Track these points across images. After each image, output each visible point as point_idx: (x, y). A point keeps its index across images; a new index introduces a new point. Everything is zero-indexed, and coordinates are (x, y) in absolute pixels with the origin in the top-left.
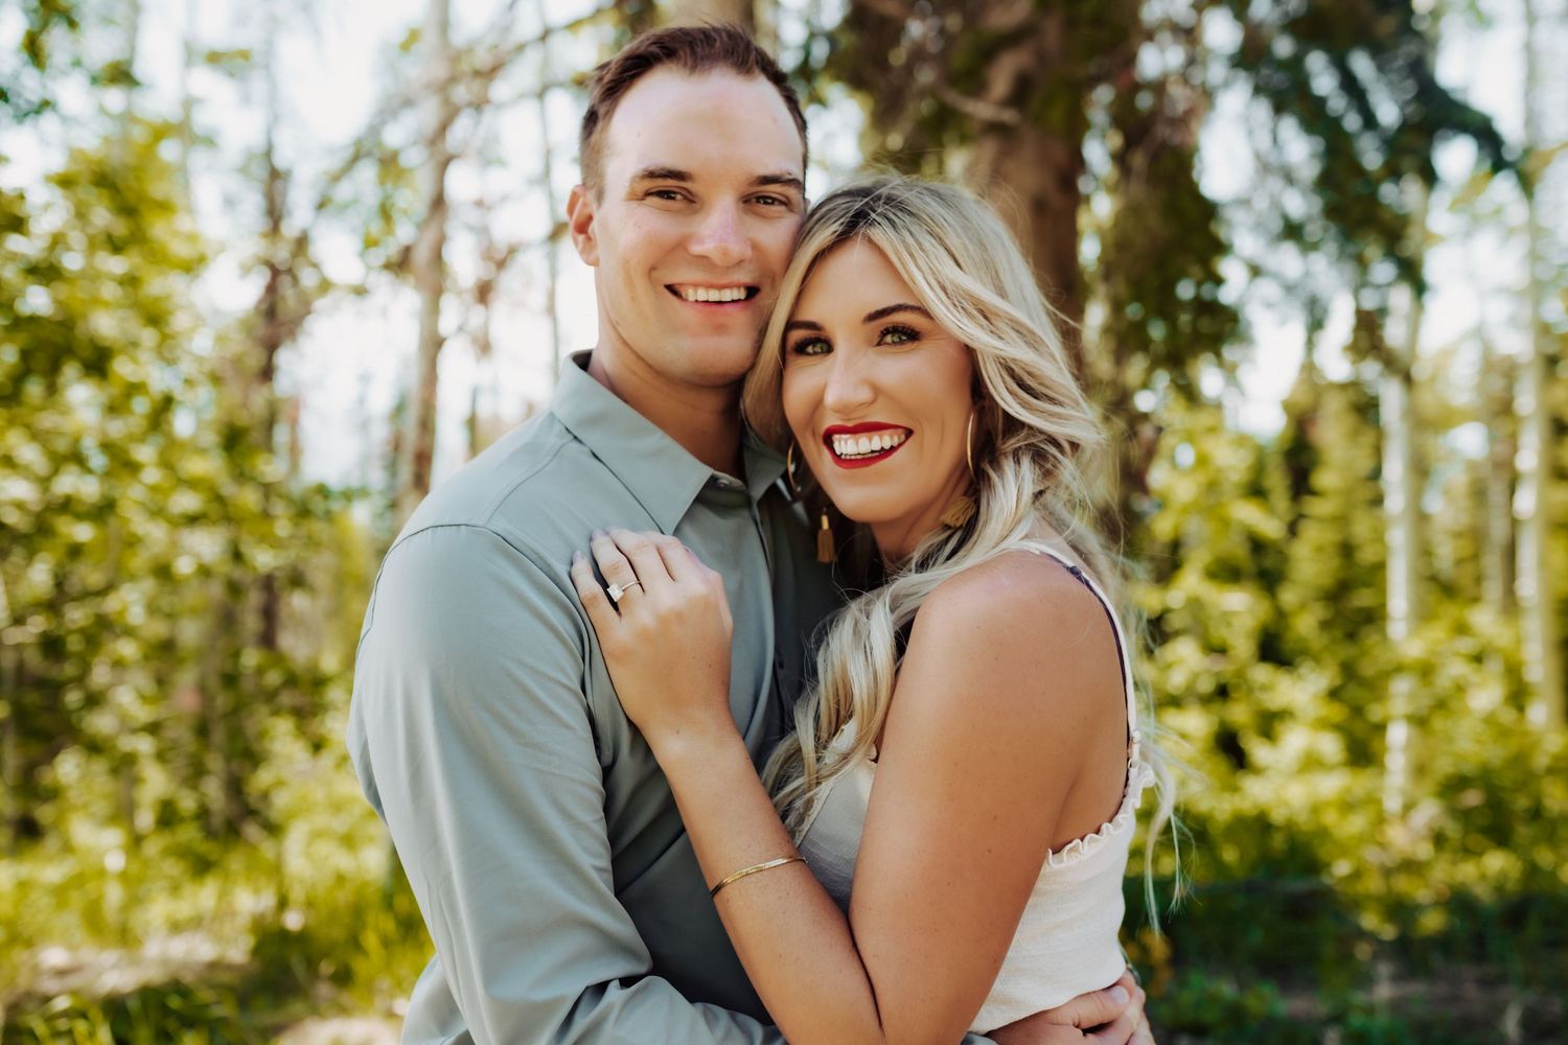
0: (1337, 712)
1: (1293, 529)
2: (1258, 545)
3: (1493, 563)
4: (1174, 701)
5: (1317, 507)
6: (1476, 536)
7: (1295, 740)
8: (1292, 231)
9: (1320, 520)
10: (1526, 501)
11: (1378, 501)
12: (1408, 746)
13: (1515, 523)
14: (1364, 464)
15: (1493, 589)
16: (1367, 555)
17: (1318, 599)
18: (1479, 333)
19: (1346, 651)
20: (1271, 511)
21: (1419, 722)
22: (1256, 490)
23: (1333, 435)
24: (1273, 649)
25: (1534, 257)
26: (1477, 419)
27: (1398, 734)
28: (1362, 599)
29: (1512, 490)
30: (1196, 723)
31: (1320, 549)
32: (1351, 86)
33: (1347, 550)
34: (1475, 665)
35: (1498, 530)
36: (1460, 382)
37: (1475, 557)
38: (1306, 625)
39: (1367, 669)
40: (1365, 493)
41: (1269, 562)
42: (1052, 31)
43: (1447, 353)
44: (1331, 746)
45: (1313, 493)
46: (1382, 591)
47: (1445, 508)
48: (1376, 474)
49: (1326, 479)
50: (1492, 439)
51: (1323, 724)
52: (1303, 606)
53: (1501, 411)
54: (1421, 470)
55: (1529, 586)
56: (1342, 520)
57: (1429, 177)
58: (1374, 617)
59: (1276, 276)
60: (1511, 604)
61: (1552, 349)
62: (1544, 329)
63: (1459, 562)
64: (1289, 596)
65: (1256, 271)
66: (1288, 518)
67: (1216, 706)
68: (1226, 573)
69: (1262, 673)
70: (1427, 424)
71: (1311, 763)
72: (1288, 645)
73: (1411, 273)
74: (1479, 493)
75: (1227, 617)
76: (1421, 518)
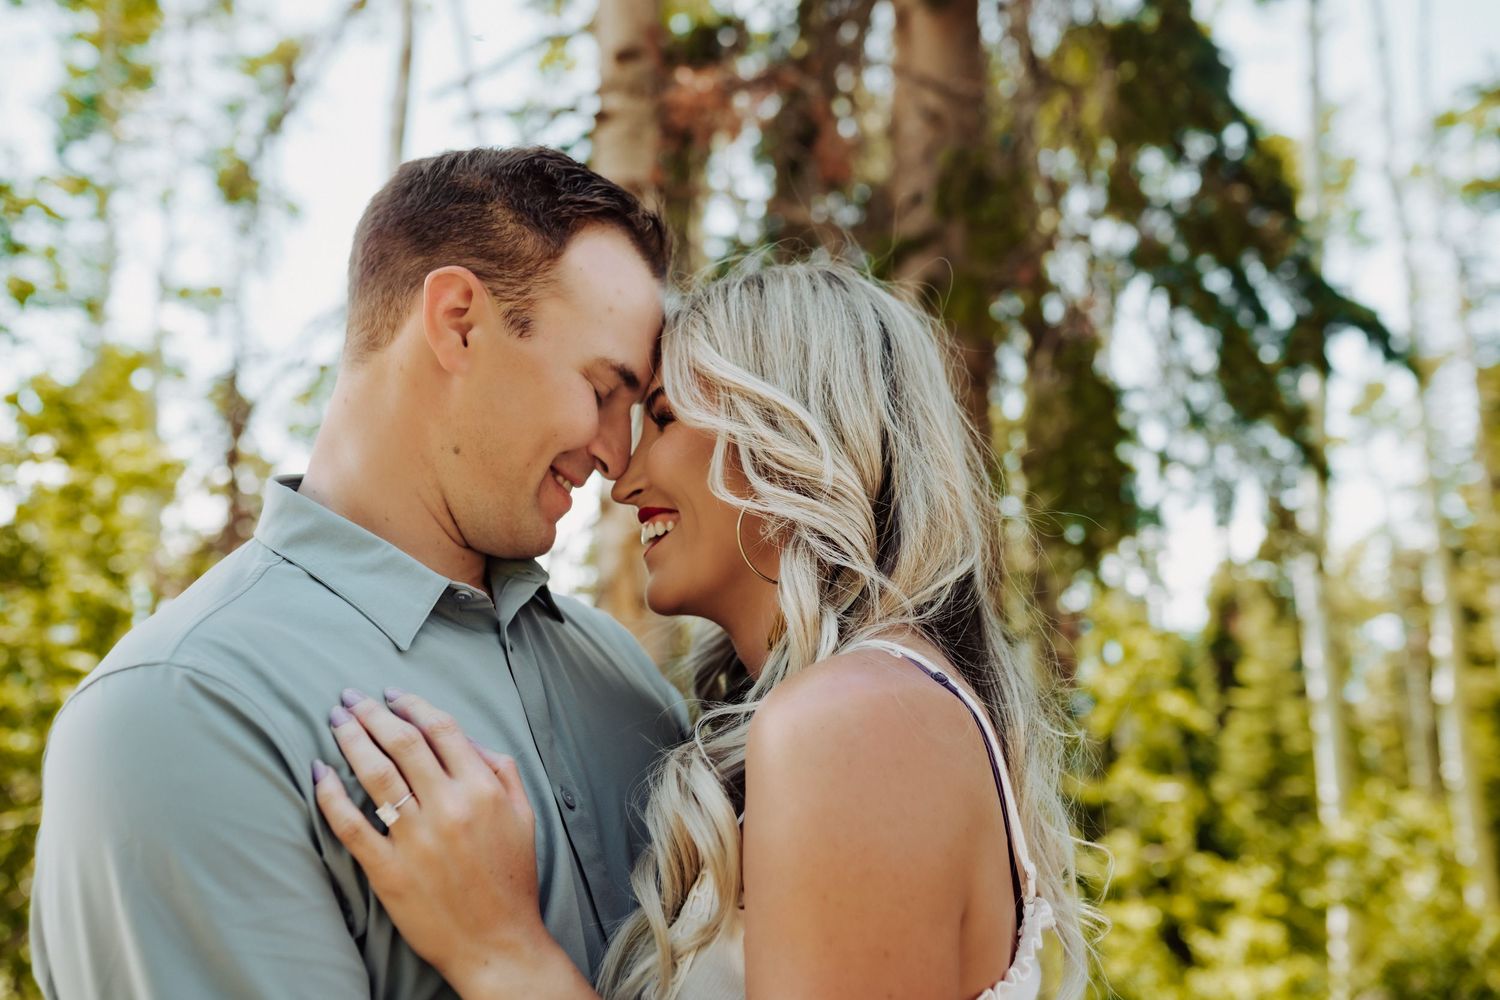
0: (1278, 904)
1: (1222, 721)
2: (1189, 737)
3: (1418, 749)
4: (1117, 894)
5: (1245, 699)
6: (1399, 725)
7: (1240, 931)
8: (1197, 421)
9: (1248, 711)
10: (1445, 686)
11: (1301, 693)
12: (1350, 934)
13: (1435, 708)
14: (1287, 657)
15: (1421, 775)
16: (1295, 744)
17: (1252, 789)
18: (1385, 530)
19: (1280, 839)
20: (1198, 701)
21: (1356, 905)
22: (1184, 682)
23: (1253, 626)
24: (1210, 838)
25: (1431, 455)
26: (1391, 611)
27: (1338, 921)
28: (1294, 787)
29: (1429, 676)
30: (1141, 916)
31: (1249, 740)
32: (1241, 284)
33: (1276, 739)
34: (1407, 847)
35: (1420, 718)
36: (1374, 577)
37: (1400, 745)
38: (1241, 814)
39: (1304, 856)
40: (1291, 684)
41: (1200, 754)
42: (957, 235)
43: (1360, 548)
44: (1273, 935)
45: (1237, 684)
46: (1312, 778)
47: (1367, 699)
48: (1298, 666)
49: (1250, 671)
50: (1407, 629)
51: (1267, 916)
52: (1237, 797)
53: (1414, 602)
54: (1341, 662)
55: (1456, 768)
56: (1269, 710)
57: (1324, 368)
58: (1306, 807)
59: (1182, 462)
60: (1439, 788)
61: (1455, 543)
62: (1446, 525)
63: (1386, 750)
64: (1222, 787)
65: (1164, 460)
66: (1217, 711)
67: (1159, 898)
68: (1160, 764)
69: (1201, 865)
70: (1341, 616)
71: (1258, 956)
72: (1224, 835)
73: (1313, 458)
74: (1398, 682)
75: (1162, 809)
76: (1346, 710)
